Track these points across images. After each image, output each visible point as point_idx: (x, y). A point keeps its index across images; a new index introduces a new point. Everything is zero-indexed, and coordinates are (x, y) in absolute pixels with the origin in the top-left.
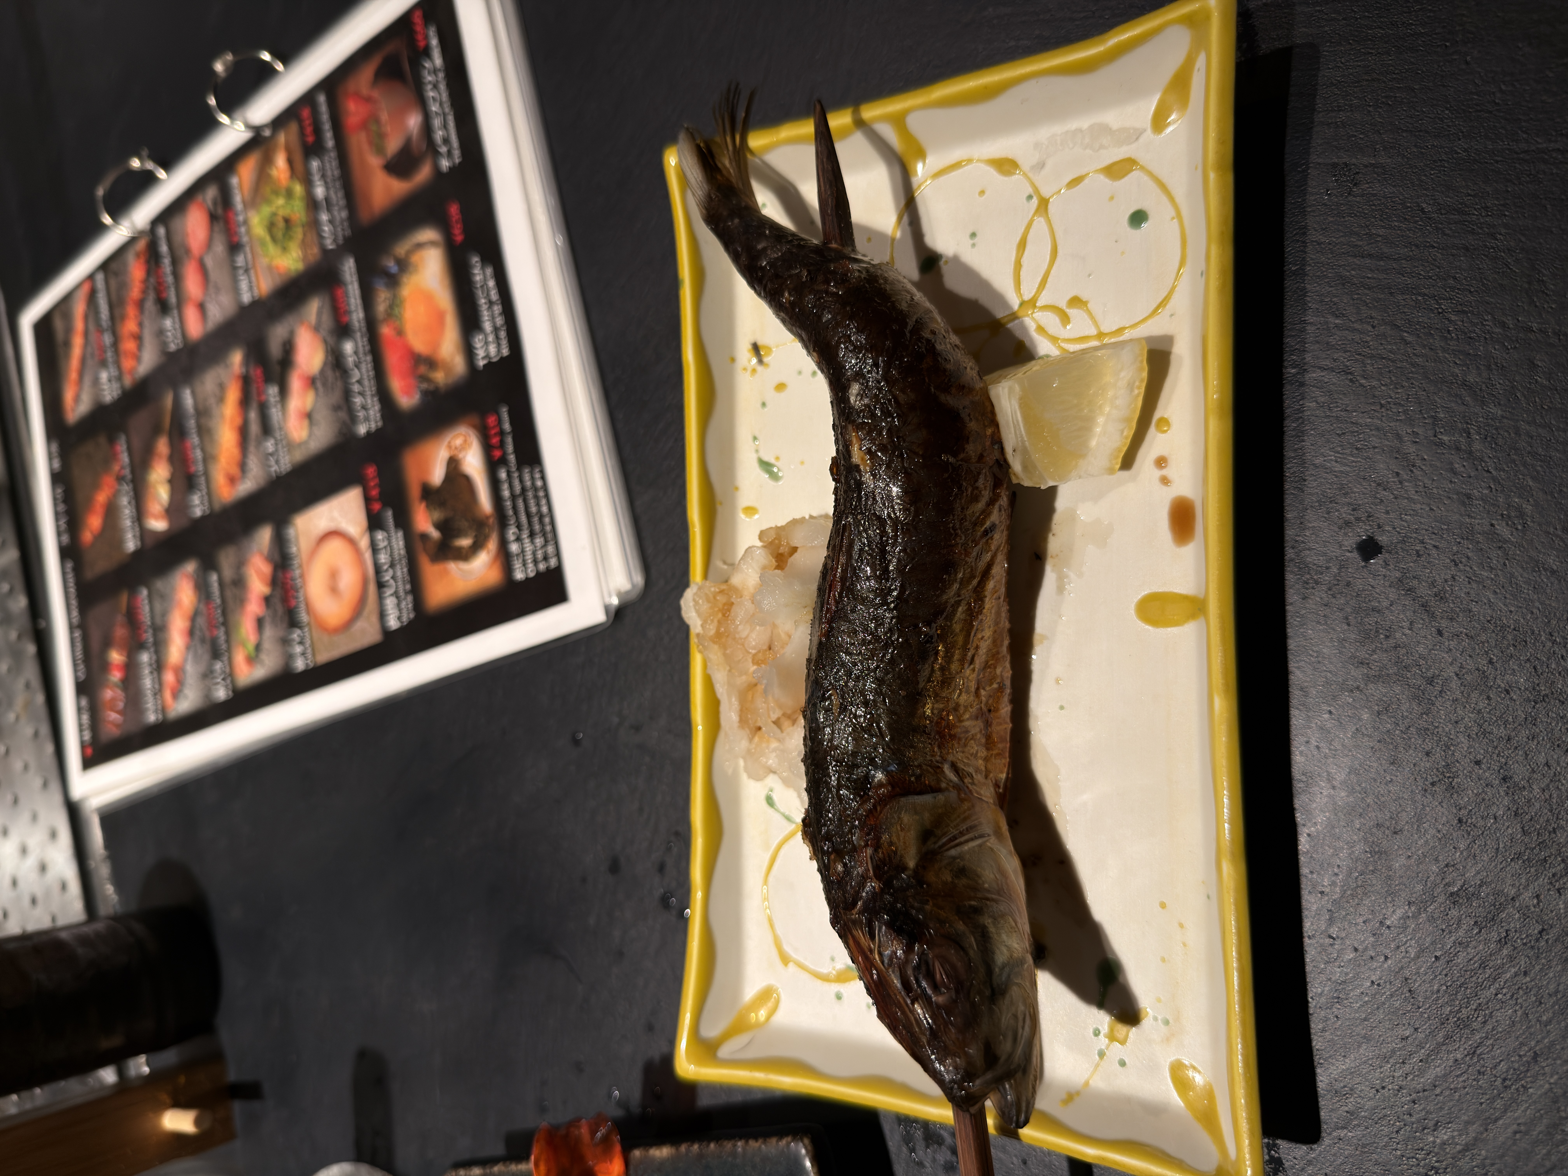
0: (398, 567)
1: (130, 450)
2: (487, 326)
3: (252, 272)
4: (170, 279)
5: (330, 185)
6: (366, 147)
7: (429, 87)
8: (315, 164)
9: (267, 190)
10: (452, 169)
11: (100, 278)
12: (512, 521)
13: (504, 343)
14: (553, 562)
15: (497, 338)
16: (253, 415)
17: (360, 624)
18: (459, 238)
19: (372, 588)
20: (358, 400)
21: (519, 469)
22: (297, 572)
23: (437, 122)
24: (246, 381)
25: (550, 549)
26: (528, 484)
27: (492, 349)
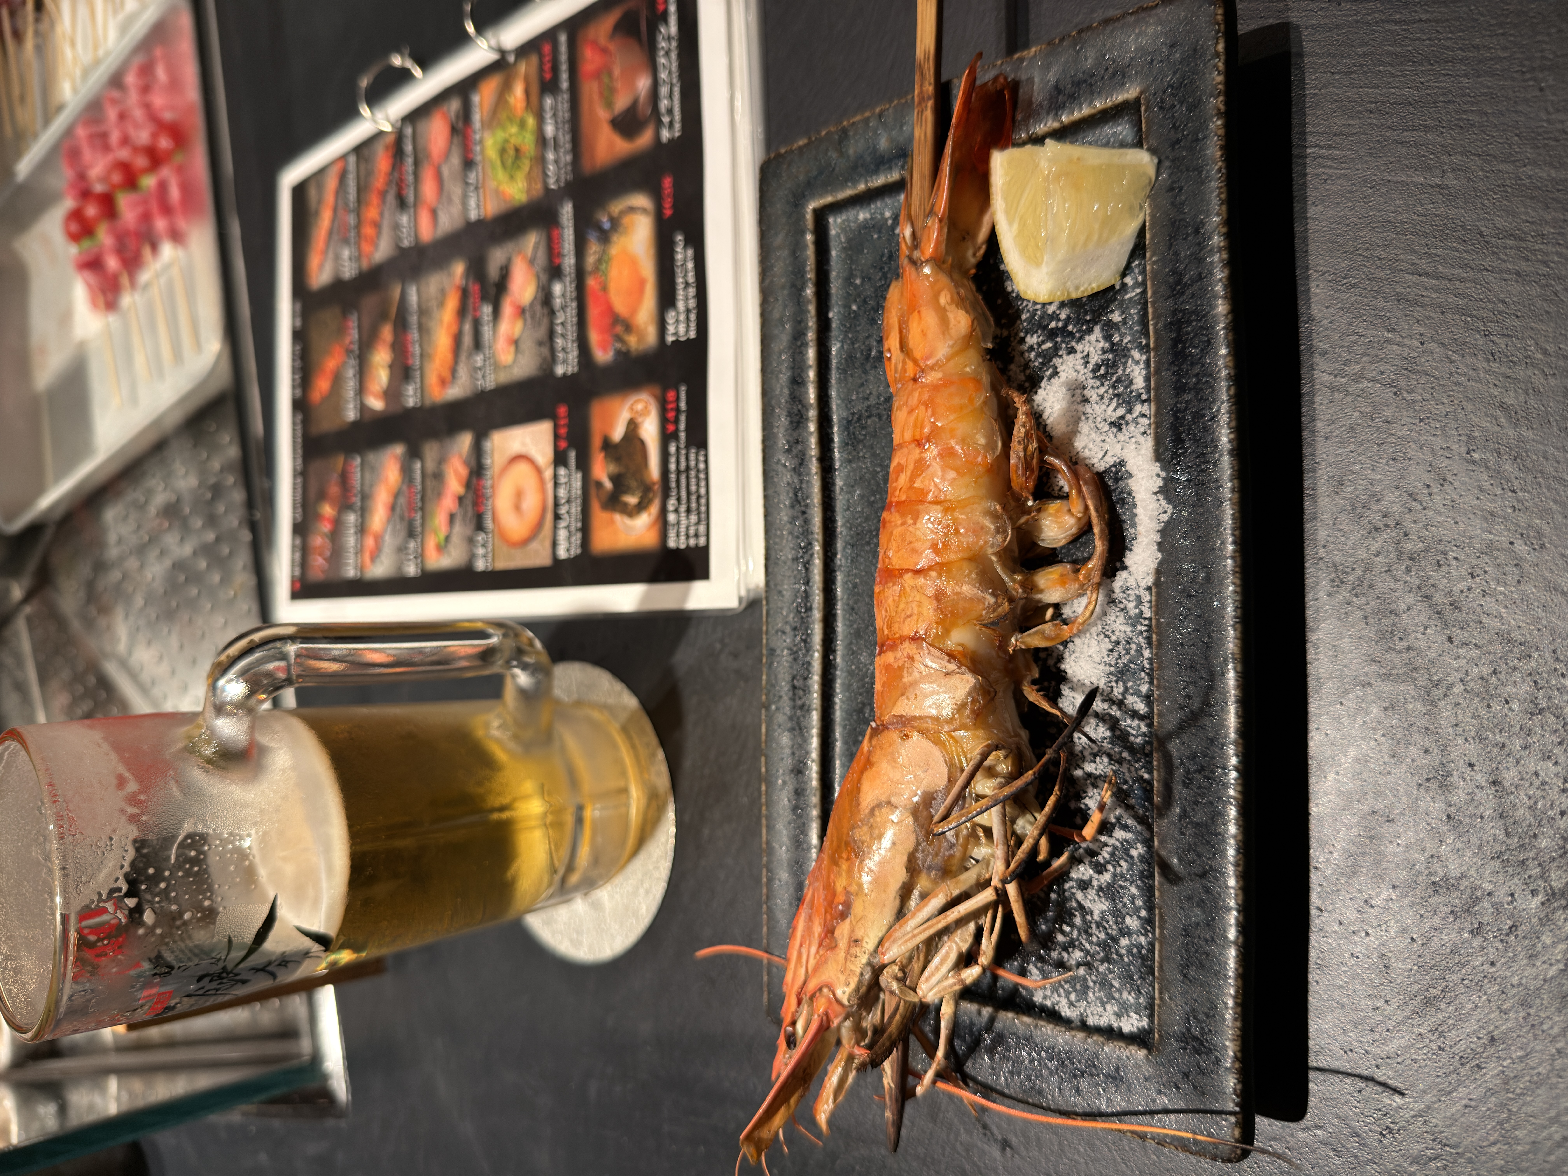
0: (574, 504)
1: (360, 327)
2: (681, 305)
3: (481, 191)
4: (410, 178)
5: (560, 126)
6: (596, 97)
7: (662, 53)
8: (549, 101)
9: (503, 115)
10: (671, 141)
11: (352, 159)
12: (674, 493)
13: (693, 325)
14: (702, 541)
15: (688, 319)
16: (467, 327)
17: (534, 545)
18: (668, 212)
19: (549, 516)
20: (559, 342)
21: (687, 447)
22: (489, 483)
23: (664, 90)
24: (464, 293)
25: (702, 528)
26: (692, 463)
27: (682, 329)
